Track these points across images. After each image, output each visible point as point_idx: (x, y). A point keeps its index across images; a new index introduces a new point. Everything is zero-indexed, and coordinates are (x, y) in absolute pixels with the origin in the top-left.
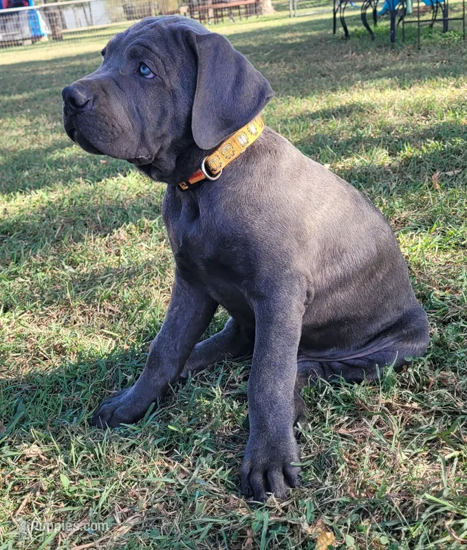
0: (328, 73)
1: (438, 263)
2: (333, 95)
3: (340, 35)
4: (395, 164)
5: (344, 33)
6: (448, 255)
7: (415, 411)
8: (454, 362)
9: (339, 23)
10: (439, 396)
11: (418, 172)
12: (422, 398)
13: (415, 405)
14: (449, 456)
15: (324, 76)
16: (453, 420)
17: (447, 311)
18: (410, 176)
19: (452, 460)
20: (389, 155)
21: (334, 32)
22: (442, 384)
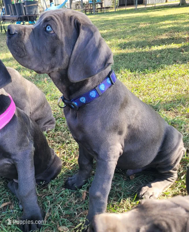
0: (3, 46)
1: (51, 104)
2: (7, 54)
3: (4, 33)
4: (33, 76)
5: (5, 32)
6: (53, 101)
7: (53, 142)
8: (61, 129)
9: (2, 28)
10: (58, 138)
11: (40, 78)
12: (54, 139)
13: (53, 141)
14: (63, 151)
15: (2, 47)
16: (63, 143)
17: (56, 116)
18: (38, 79)
19: (65, 152)
20: (30, 73)
21: (2, 32)
22: (58, 135)
